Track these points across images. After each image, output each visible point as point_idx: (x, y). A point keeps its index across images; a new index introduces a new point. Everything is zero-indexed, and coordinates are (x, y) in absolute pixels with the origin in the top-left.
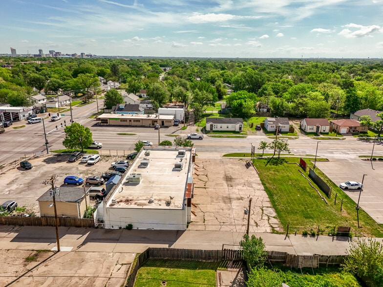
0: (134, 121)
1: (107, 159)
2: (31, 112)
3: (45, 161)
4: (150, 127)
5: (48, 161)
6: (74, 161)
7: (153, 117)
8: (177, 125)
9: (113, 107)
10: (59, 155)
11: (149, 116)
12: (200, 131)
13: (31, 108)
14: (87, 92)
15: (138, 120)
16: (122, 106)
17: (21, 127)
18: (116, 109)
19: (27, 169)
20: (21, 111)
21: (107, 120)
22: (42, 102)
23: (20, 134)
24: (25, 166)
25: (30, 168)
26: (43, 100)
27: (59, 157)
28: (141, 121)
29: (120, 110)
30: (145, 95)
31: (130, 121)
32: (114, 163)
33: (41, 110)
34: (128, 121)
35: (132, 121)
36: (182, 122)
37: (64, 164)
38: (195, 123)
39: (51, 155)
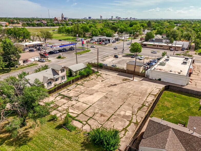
0: (160, 46)
1: (147, 59)
2: (114, 40)
3: (122, 56)
4: (167, 50)
5: (123, 56)
6: (134, 58)
7: (170, 45)
8: (183, 50)
9: (149, 40)
10: (127, 55)
11: (168, 44)
12: (197, 54)
13: (115, 38)
14: (135, 34)
15: (161, 46)
16: (154, 39)
17: (111, 45)
18: (151, 41)
19: (117, 58)
20: (111, 39)
21: (146, 45)
22: (117, 37)
23: (111, 47)
24: (116, 57)
25: (118, 58)
26: (117, 36)
27: (127, 56)
28: (163, 47)
29: (153, 41)
30: (165, 36)
31: (158, 46)
32: (151, 60)
33: (117, 40)
34: (157, 46)
35: (159, 46)
36: (187, 49)
37: (130, 58)
38: (194, 50)
39: (124, 55)
